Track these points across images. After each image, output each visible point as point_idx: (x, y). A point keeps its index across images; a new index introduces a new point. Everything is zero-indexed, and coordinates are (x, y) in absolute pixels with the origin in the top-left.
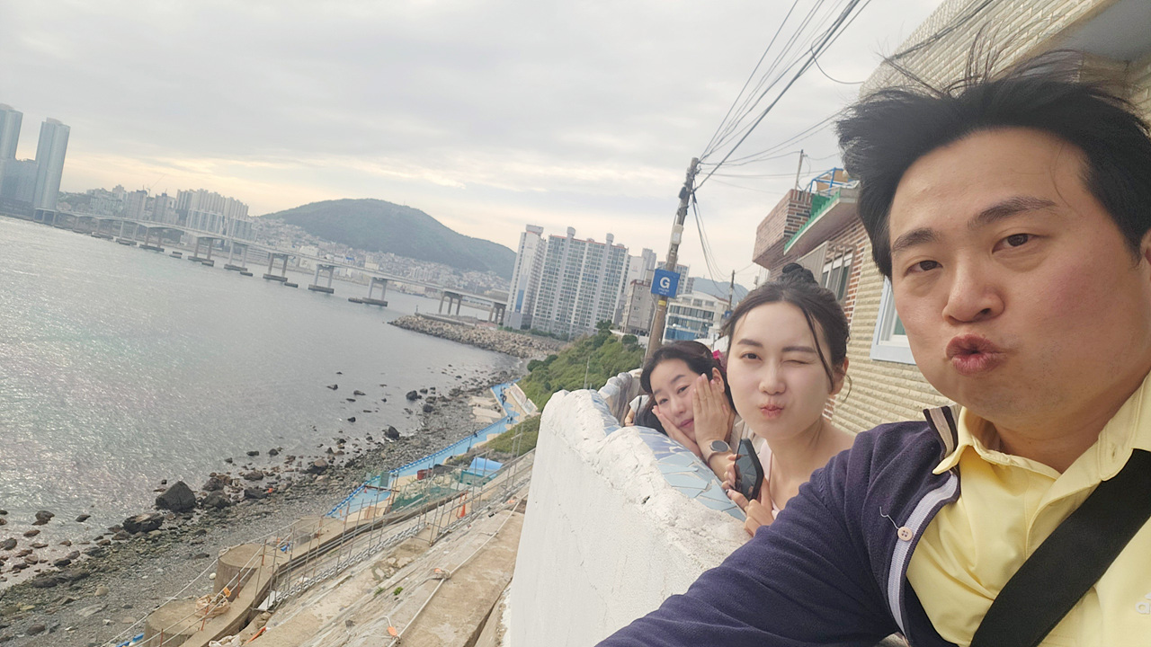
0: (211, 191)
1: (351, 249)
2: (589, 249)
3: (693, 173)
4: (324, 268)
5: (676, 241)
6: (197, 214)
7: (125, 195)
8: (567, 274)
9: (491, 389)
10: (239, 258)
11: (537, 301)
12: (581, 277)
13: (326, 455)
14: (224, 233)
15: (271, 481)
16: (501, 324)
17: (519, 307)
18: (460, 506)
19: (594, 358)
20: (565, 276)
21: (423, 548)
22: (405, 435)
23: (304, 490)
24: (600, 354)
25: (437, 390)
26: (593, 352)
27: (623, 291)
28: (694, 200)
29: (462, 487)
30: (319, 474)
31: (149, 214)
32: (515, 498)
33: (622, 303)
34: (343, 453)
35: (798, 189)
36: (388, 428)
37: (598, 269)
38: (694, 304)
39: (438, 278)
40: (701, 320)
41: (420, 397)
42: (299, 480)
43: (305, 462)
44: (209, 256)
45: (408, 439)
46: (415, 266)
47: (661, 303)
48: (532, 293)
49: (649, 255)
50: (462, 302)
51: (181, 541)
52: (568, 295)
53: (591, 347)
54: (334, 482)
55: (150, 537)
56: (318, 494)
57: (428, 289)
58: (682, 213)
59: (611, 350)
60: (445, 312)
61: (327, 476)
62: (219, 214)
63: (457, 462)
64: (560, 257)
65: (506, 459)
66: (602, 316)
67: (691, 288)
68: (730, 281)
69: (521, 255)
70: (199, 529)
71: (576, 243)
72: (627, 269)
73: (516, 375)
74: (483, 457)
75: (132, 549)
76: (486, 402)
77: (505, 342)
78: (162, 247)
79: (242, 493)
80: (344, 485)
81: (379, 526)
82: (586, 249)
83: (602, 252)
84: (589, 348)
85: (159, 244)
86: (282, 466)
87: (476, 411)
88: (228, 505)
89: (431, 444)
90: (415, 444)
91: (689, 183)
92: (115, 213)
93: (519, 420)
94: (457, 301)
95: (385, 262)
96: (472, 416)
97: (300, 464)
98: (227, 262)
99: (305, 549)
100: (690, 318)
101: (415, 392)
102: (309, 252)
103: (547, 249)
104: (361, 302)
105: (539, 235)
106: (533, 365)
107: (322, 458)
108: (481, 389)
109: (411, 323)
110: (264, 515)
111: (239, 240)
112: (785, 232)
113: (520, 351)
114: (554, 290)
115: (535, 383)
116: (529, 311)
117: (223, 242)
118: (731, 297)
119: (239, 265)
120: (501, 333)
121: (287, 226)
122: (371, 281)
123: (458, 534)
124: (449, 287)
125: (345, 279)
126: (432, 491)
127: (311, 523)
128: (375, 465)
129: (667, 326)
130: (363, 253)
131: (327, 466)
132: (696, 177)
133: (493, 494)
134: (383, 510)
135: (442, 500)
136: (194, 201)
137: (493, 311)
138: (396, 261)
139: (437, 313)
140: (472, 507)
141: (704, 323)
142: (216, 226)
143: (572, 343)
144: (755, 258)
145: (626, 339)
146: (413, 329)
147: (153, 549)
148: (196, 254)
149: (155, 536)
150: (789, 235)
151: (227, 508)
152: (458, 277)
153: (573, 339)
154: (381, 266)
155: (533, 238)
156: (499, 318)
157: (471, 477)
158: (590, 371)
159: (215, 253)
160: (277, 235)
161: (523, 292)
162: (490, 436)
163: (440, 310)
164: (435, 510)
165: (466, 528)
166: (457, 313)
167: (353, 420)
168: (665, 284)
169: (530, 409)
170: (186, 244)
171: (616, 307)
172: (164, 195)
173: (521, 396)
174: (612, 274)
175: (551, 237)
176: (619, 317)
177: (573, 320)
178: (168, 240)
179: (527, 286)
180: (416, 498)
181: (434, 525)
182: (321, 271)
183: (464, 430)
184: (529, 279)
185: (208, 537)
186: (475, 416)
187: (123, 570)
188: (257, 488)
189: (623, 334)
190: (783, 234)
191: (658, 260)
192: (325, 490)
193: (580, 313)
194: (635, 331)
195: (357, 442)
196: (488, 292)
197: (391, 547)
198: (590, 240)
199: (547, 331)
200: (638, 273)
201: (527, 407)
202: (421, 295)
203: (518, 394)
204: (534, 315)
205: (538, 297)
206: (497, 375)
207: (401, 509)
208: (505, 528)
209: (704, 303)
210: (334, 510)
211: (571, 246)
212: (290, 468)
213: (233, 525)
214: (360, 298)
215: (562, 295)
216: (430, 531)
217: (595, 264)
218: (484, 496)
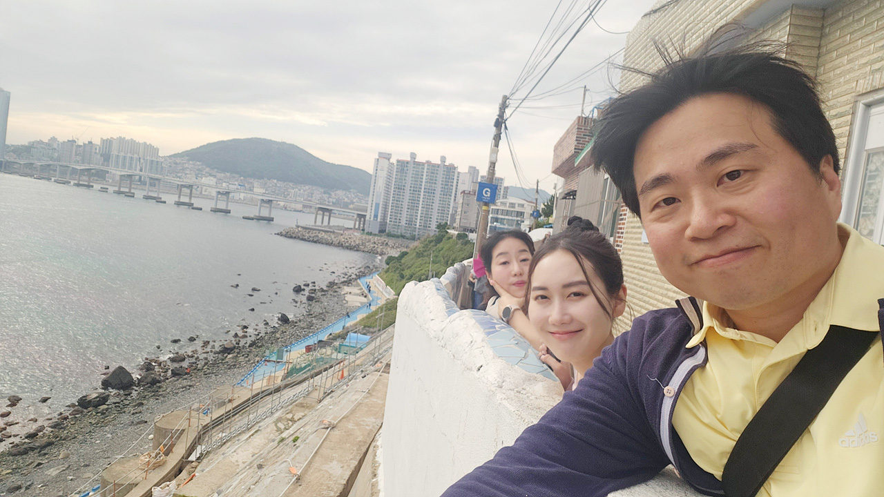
0: (128, 138)
1: (242, 178)
2: (428, 169)
3: (503, 107)
4: (222, 194)
5: (494, 160)
6: (118, 156)
7: (58, 144)
8: (412, 189)
9: (358, 280)
10: (155, 190)
11: (390, 210)
12: (423, 190)
13: (233, 339)
14: (141, 170)
15: (191, 362)
16: (363, 230)
17: (376, 216)
18: (339, 371)
19: (435, 252)
20: (410, 190)
21: (313, 404)
22: (294, 320)
23: (218, 367)
24: (440, 249)
25: (316, 284)
26: (435, 248)
27: (455, 200)
28: (506, 128)
29: (340, 356)
30: (229, 354)
31: (79, 158)
32: (381, 362)
33: (455, 208)
34: (246, 337)
35: (583, 116)
36: (280, 315)
37: (435, 183)
38: (509, 207)
39: (312, 197)
40: (515, 218)
41: (304, 290)
42: (214, 359)
43: (217, 345)
44: (130, 188)
45: (296, 323)
46: (293, 188)
47: (484, 208)
48: (386, 205)
49: (473, 171)
50: (332, 215)
51: (124, 412)
52: (413, 206)
53: (433, 244)
54: (241, 359)
55: (99, 411)
56: (229, 369)
57: (304, 206)
58: (497, 138)
59: (448, 246)
60: (319, 223)
61: (235, 354)
62: (136, 156)
63: (335, 338)
64: (405, 176)
65: (373, 333)
66: (440, 219)
67: (506, 195)
68: (536, 188)
69: (376, 176)
70: (138, 402)
71: (417, 165)
72: (457, 183)
73: (376, 268)
74: (355, 332)
75: (86, 421)
76: (355, 290)
77: (367, 244)
78: (91, 184)
79: (170, 372)
80: (249, 361)
81: (278, 390)
82: (426, 169)
83: (437, 170)
84: (431, 244)
85: (89, 181)
86: (200, 350)
87: (348, 297)
88: (159, 382)
89: (315, 325)
90: (303, 326)
91: (501, 115)
92: (52, 159)
93: (382, 302)
94: (328, 214)
95: (269, 187)
96: (344, 302)
97: (213, 347)
98: (145, 193)
99: (222, 411)
100: (507, 217)
101: (300, 286)
102: (208, 182)
103: (395, 170)
104: (252, 219)
105: (389, 160)
106: (390, 260)
107: (229, 341)
108: (351, 280)
109: (293, 233)
110: (188, 387)
111: (153, 175)
112: (575, 149)
113: (379, 250)
114: (402, 202)
115: (392, 274)
116: (384, 219)
117: (140, 177)
118: (537, 200)
119: (155, 195)
120: (364, 237)
121: (191, 162)
122: (259, 202)
123: (339, 392)
124: (320, 204)
125: (239, 202)
126: (317, 360)
127: (225, 392)
128: (272, 343)
129: (489, 225)
130: (252, 180)
131: (235, 347)
132: (507, 110)
133: (365, 360)
134: (281, 378)
135: (325, 367)
136: (115, 146)
137: (356, 220)
138: (278, 185)
139: (313, 224)
140: (349, 371)
141: (518, 221)
142: (134, 166)
143: (419, 241)
144: (554, 170)
145: (459, 236)
146: (295, 238)
147: (102, 420)
148: (119, 188)
149: (103, 410)
150: (578, 151)
151: (158, 385)
152: (327, 195)
153: (419, 239)
154: (266, 190)
155: (384, 163)
156: (362, 225)
157: (346, 348)
158: (433, 262)
159: (135, 186)
160: (183, 169)
161: (379, 204)
162: (360, 316)
163: (315, 222)
164: (321, 375)
165: (345, 387)
166: (329, 223)
167: (253, 310)
168: (487, 193)
169: (389, 294)
170: (111, 181)
171: (450, 212)
172: (90, 143)
173: (381, 285)
174: (446, 187)
175: (398, 161)
176: (453, 220)
177: (418, 224)
178: (96, 178)
179: (382, 200)
180: (305, 367)
181: (320, 386)
182: (219, 196)
183: (339, 313)
184: (383, 194)
185: (144, 408)
186: (347, 302)
187: (80, 437)
188: (181, 367)
189: (456, 233)
190: (573, 151)
191: (481, 174)
192: (234, 365)
193: (423, 218)
194: (465, 229)
195: (257, 327)
196: (351, 206)
197: (288, 406)
198: (428, 162)
199: (399, 234)
200: (466, 185)
201: (386, 292)
202: (301, 211)
203: (379, 282)
204: (388, 222)
205: (390, 208)
206: (362, 270)
207: (294, 376)
208: (375, 385)
209: (516, 205)
210: (242, 381)
211: (414, 167)
212: (206, 350)
213: (164, 397)
214: (252, 216)
215: (408, 205)
216: (318, 391)
217: (432, 180)
218: (358, 362)
